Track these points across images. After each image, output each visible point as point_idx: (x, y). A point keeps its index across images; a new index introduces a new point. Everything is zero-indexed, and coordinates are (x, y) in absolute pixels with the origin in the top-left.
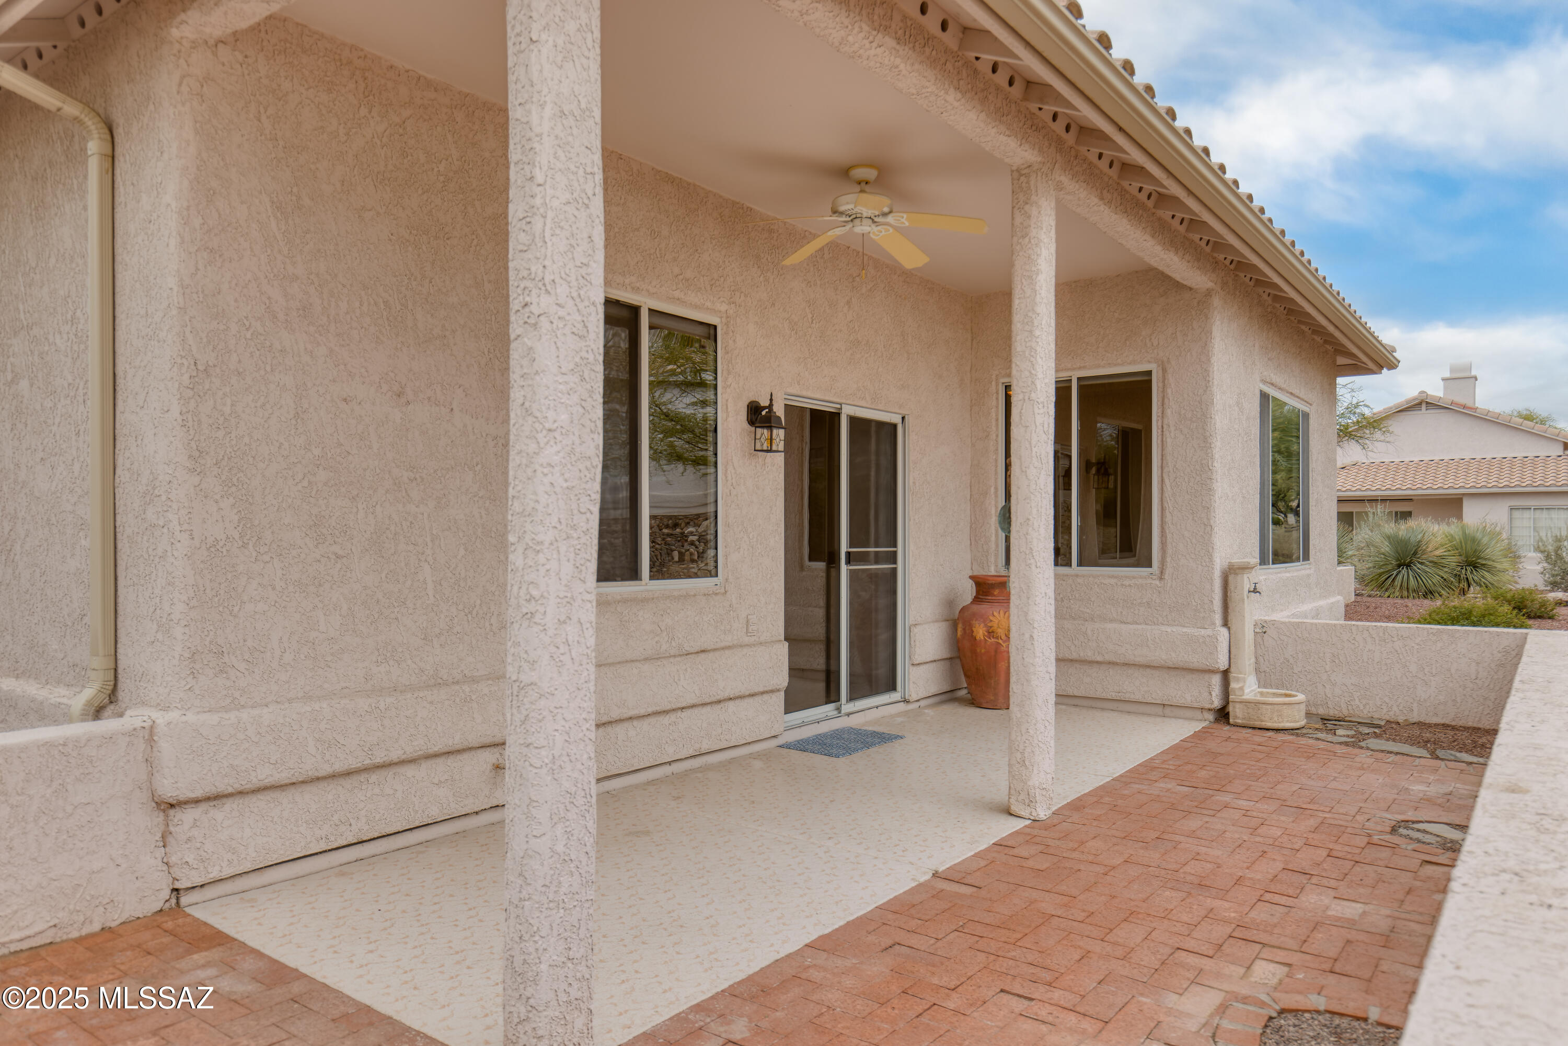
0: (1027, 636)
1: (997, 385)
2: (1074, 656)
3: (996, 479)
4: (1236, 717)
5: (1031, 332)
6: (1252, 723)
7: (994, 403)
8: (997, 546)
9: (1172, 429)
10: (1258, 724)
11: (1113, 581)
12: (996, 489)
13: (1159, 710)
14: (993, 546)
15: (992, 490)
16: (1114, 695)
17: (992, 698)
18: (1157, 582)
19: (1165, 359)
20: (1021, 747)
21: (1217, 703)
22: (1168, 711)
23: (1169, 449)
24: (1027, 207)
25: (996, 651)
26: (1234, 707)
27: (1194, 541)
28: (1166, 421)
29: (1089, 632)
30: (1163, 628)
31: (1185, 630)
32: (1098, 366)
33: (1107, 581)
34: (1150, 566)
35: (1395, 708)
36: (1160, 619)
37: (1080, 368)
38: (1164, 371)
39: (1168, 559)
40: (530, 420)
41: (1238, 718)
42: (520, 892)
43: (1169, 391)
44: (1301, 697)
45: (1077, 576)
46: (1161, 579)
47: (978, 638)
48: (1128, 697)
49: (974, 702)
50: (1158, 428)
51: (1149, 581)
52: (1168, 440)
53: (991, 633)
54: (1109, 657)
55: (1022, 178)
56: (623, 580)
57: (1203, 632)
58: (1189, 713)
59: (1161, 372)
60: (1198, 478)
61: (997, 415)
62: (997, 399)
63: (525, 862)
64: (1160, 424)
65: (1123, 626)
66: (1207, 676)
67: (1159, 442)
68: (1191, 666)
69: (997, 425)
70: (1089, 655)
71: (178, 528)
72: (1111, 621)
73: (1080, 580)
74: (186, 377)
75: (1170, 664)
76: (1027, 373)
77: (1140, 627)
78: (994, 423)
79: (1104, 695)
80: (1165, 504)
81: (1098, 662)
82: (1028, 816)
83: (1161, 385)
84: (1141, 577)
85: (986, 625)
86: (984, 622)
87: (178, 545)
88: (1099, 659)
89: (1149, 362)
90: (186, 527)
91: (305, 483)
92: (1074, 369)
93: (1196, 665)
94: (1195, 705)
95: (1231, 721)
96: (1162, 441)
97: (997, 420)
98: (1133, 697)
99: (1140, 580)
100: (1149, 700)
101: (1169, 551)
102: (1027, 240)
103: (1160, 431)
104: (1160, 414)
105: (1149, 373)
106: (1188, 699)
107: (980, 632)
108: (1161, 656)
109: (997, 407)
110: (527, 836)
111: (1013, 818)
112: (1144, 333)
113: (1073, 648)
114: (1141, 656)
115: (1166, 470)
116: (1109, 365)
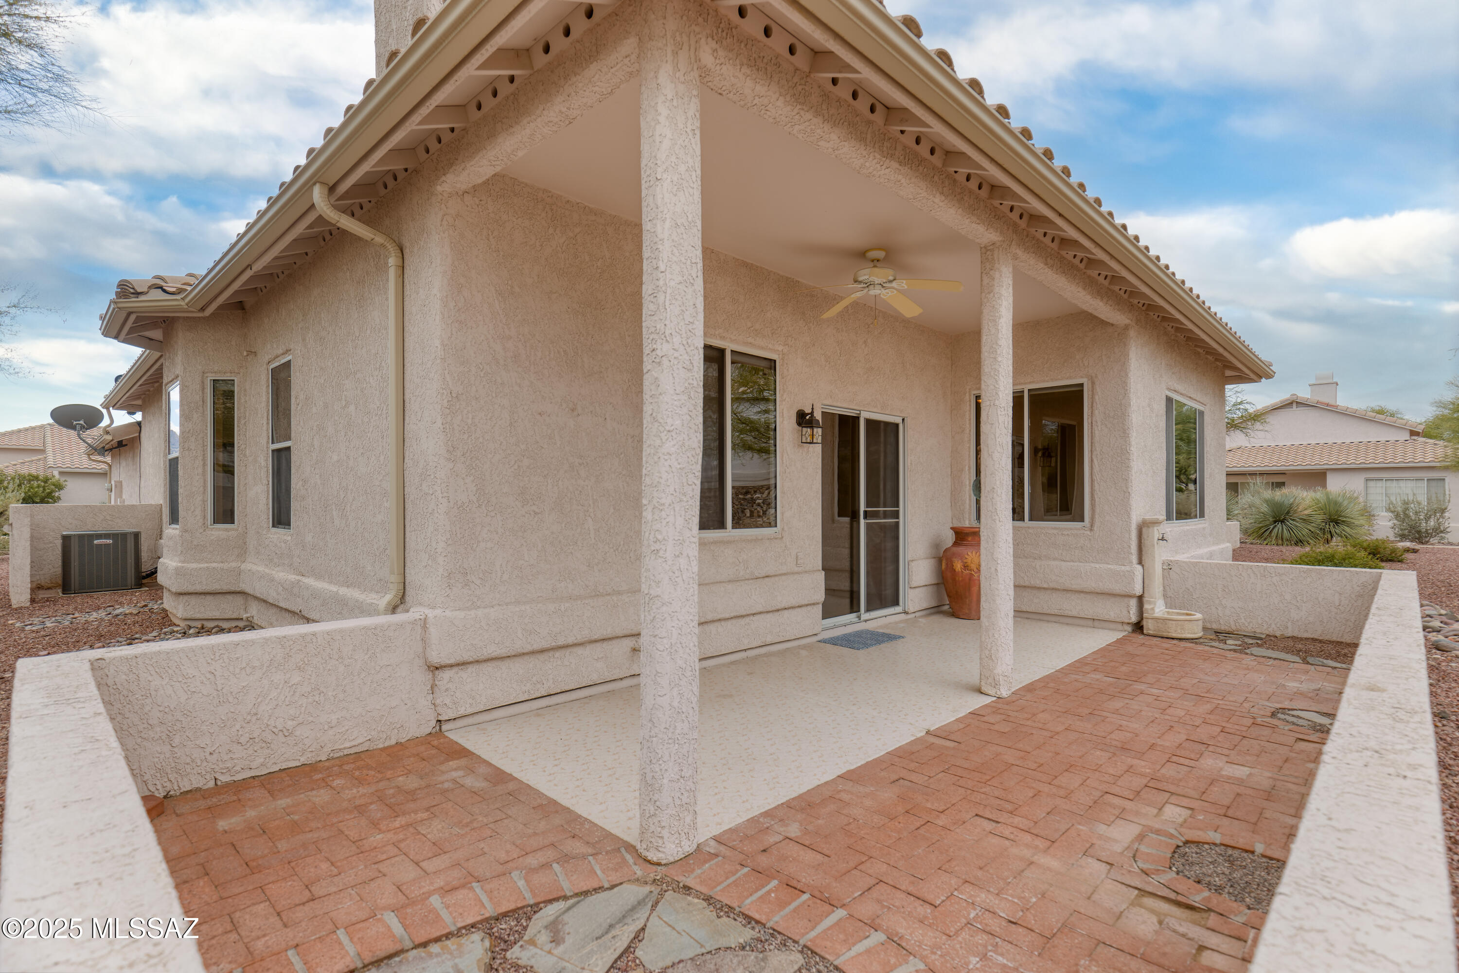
0: (993, 569)
1: (970, 395)
2: (1027, 584)
3: (969, 460)
4: (1148, 629)
5: (995, 358)
6: (1160, 634)
7: (968, 408)
8: (970, 506)
9: (1099, 423)
10: (1165, 634)
11: (1055, 532)
12: (969, 467)
13: (1090, 623)
14: (967, 506)
15: (967, 468)
16: (1056, 612)
17: (967, 612)
18: (1088, 532)
19: (1094, 375)
20: (989, 646)
21: (1134, 619)
22: (1096, 623)
23: (1097, 439)
24: (992, 273)
25: (970, 579)
26: (1147, 622)
27: (1116, 503)
28: (1094, 419)
29: (1038, 567)
30: (1093, 565)
31: (1109, 566)
32: (1044, 381)
33: (1051, 531)
34: (1082, 520)
35: (1273, 626)
36: (1091, 558)
37: (1030, 383)
38: (1093, 383)
39: (1097, 516)
40: (656, 424)
41: (1150, 630)
42: (650, 731)
43: (1097, 397)
44: (1199, 616)
45: (1029, 528)
46: (1091, 530)
47: (957, 570)
48: (1066, 613)
49: (954, 614)
50: (1088, 424)
51: (1082, 532)
52: (1097, 432)
53: (966, 567)
54: (1052, 585)
55: (988, 253)
56: (714, 529)
57: (1123, 568)
58: (1112, 626)
59: (1090, 384)
60: (1119, 459)
61: (970, 416)
62: (970, 405)
63: (653, 712)
64: (1090, 421)
65: (1062, 563)
66: (1126, 600)
67: (1090, 434)
68: (1115, 592)
69: (970, 424)
70: (1038, 583)
71: (441, 495)
72: (1055, 559)
73: (1030, 531)
74: (446, 401)
75: (1098, 590)
76: (992, 387)
77: (1076, 564)
78: (968, 422)
79: (1049, 612)
80: (1094, 477)
81: (1044, 588)
82: (994, 694)
83: (1090, 393)
84: (1076, 529)
85: (962, 562)
86: (961, 559)
87: (441, 506)
88: (1045, 586)
89: (1082, 377)
90: (445, 494)
91: (516, 467)
92: (1025, 384)
93: (1118, 592)
94: (1118, 620)
95: (1145, 632)
96: (1092, 433)
97: (970, 420)
98: (1070, 614)
99: (1076, 531)
100: (1083, 616)
101: (1098, 510)
102: (992, 294)
103: (1090, 426)
104: (1090, 414)
105: (1082, 385)
106: (1112, 615)
107: (958, 566)
108: (1091, 584)
109: (970, 411)
110: (654, 695)
111: (983, 695)
112: (1077, 357)
113: (1026, 578)
114: (1076, 584)
115: (1094, 453)
116: (1052, 380)
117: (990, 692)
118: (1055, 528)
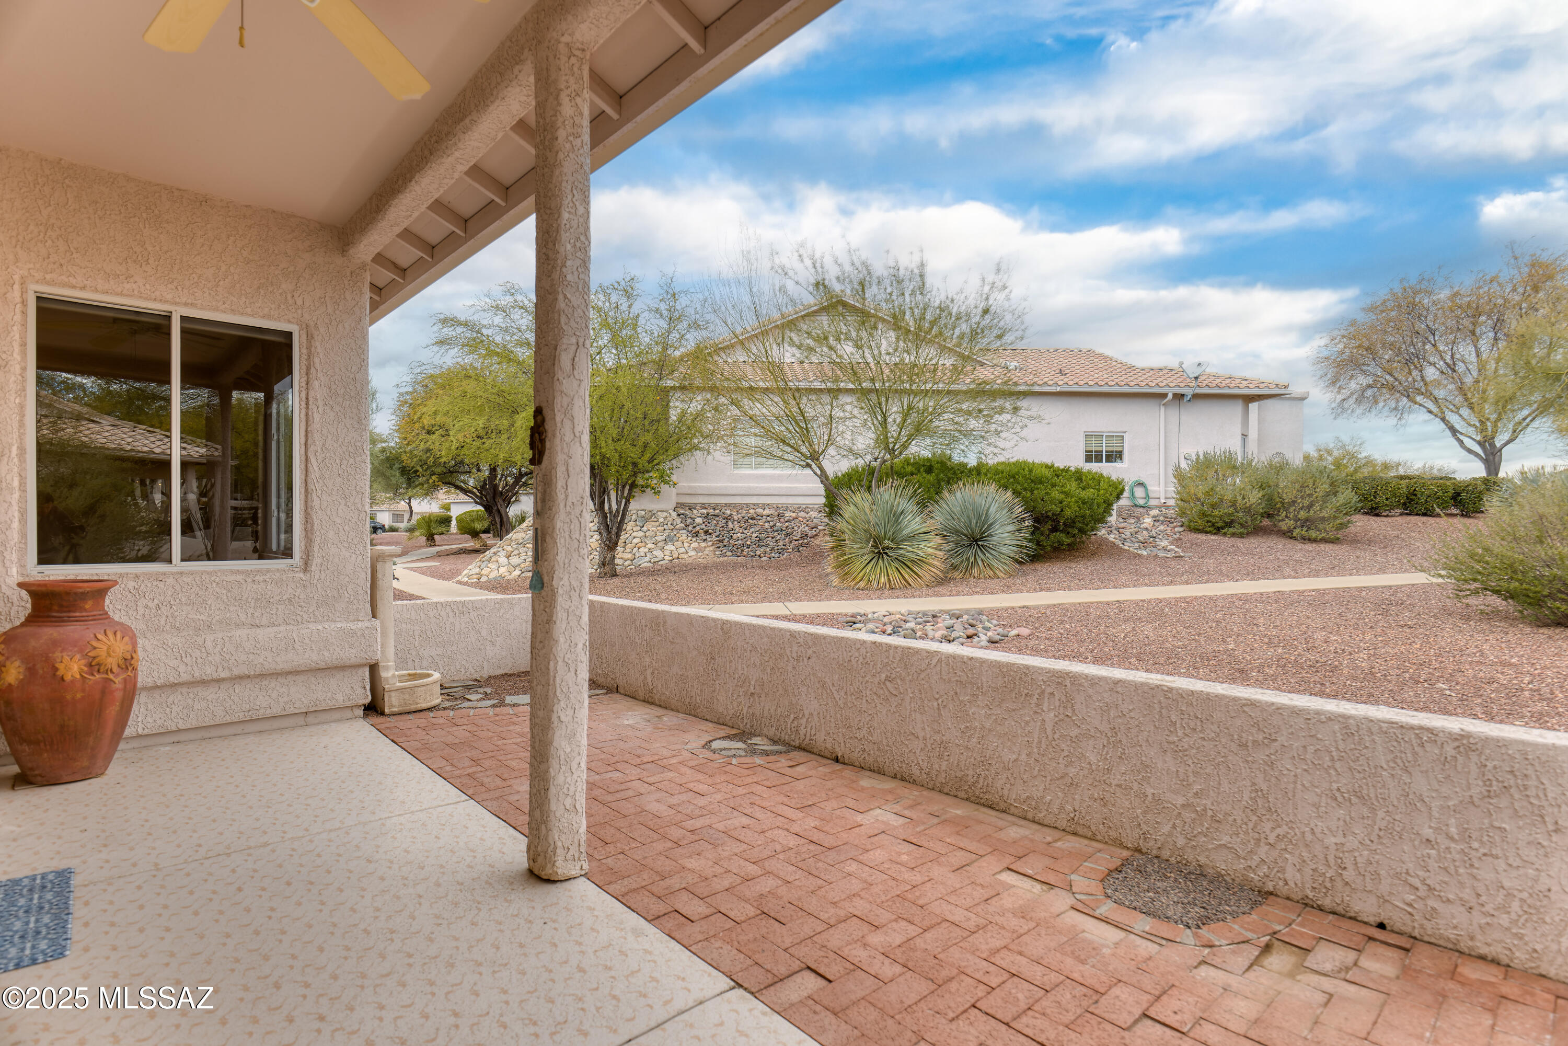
2: (184, 678)
4: (392, 706)
6: (408, 708)
9: (320, 403)
10: (413, 708)
11: (239, 578)
13: (301, 720)
14: (15, 536)
18: (302, 575)
19: (312, 324)
21: (366, 697)
22: (311, 719)
23: (316, 425)
26: (390, 697)
27: (346, 528)
28: (311, 394)
29: (209, 644)
30: (312, 626)
31: (339, 625)
32: (216, 309)
33: (231, 578)
34: (290, 556)
36: (305, 616)
37: (186, 304)
38: (310, 337)
39: (316, 549)
41: (394, 706)
43: (317, 360)
44: (435, 674)
45: (181, 573)
46: (305, 571)
47: (67, 678)
50: (301, 399)
51: (290, 575)
52: (316, 416)
53: (93, 666)
54: (236, 672)
57: (360, 624)
58: (336, 715)
59: (304, 337)
60: (351, 461)
65: (257, 630)
66: (353, 673)
67: (303, 416)
68: (348, 662)
70: (209, 672)
72: (240, 626)
73: (186, 579)
75: (322, 665)
77: (282, 628)
79: (228, 719)
80: (311, 486)
81: (219, 681)
83: (304, 351)
84: (278, 570)
85: (80, 656)
88: (223, 675)
89: (289, 322)
92: (176, 304)
93: (353, 661)
94: (349, 704)
95: (387, 711)
96: (307, 414)
98: (269, 713)
99: (278, 574)
100: (292, 710)
101: (317, 539)
103: (303, 404)
104: (304, 384)
105: (290, 334)
106: (340, 699)
107: (72, 669)
108: (311, 657)
111: (558, 885)
112: (284, 286)
113: (182, 668)
114: (284, 661)
115: (311, 449)
116: (233, 311)
117: (574, 873)
118: (238, 572)
